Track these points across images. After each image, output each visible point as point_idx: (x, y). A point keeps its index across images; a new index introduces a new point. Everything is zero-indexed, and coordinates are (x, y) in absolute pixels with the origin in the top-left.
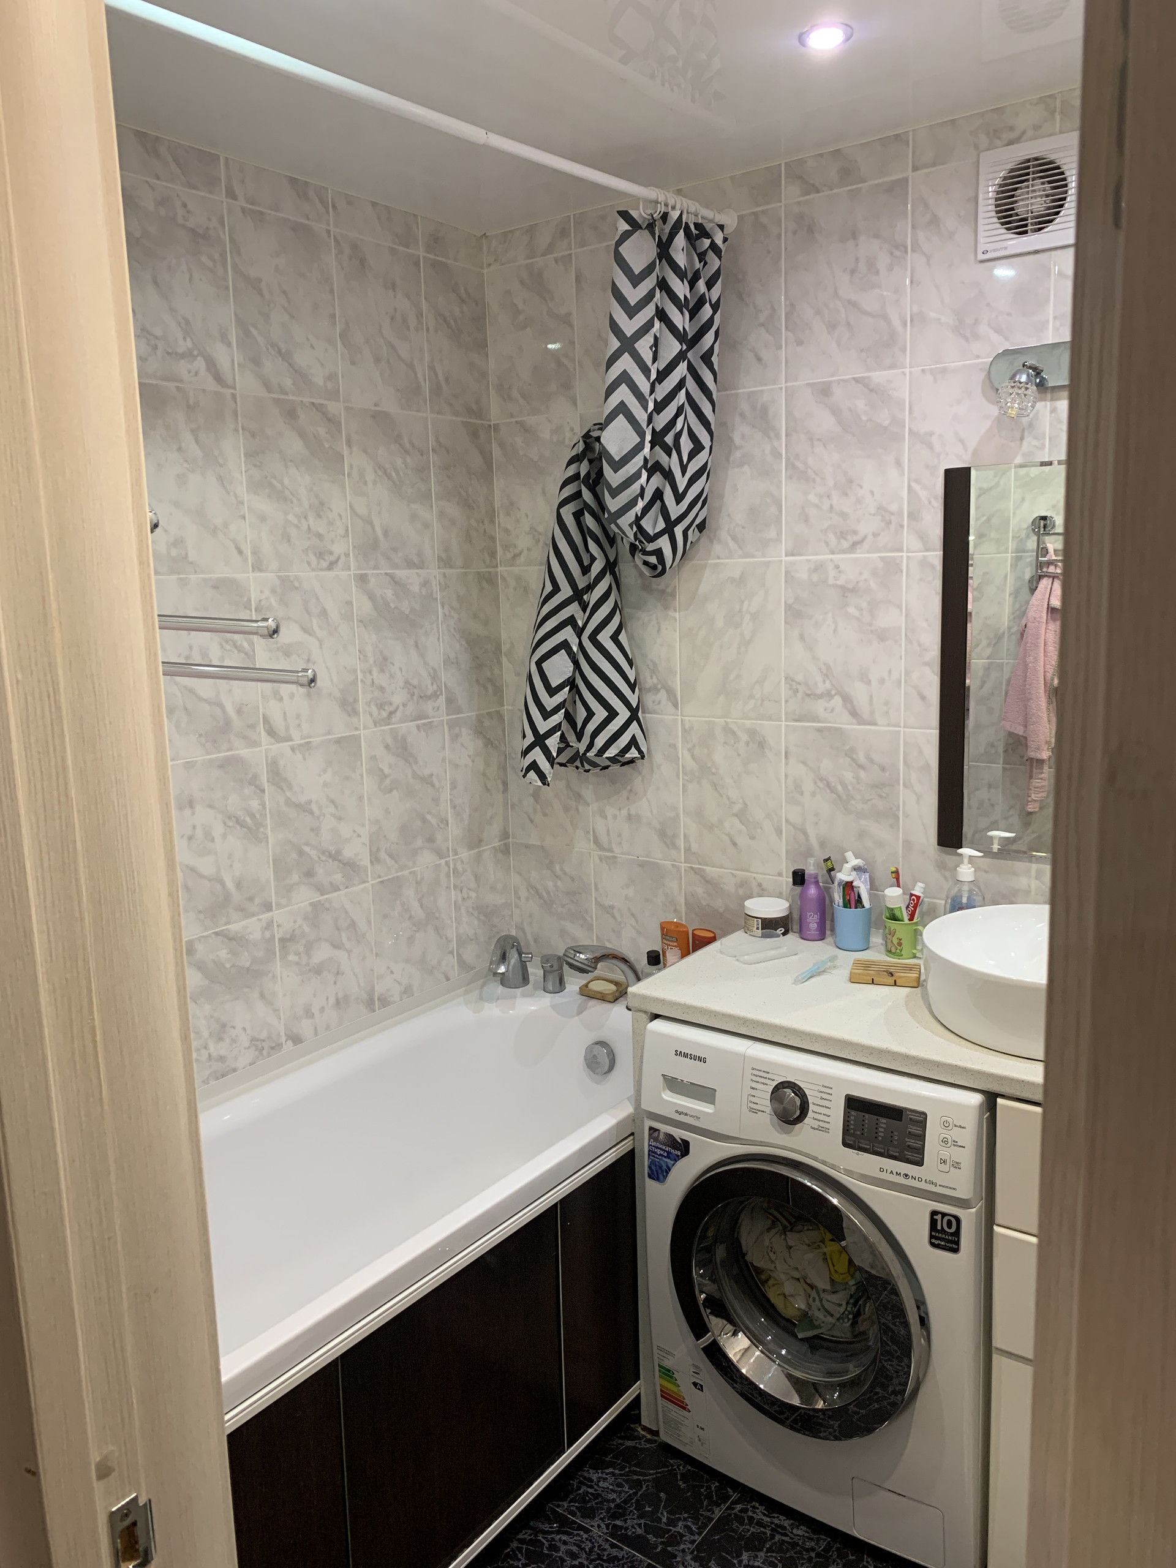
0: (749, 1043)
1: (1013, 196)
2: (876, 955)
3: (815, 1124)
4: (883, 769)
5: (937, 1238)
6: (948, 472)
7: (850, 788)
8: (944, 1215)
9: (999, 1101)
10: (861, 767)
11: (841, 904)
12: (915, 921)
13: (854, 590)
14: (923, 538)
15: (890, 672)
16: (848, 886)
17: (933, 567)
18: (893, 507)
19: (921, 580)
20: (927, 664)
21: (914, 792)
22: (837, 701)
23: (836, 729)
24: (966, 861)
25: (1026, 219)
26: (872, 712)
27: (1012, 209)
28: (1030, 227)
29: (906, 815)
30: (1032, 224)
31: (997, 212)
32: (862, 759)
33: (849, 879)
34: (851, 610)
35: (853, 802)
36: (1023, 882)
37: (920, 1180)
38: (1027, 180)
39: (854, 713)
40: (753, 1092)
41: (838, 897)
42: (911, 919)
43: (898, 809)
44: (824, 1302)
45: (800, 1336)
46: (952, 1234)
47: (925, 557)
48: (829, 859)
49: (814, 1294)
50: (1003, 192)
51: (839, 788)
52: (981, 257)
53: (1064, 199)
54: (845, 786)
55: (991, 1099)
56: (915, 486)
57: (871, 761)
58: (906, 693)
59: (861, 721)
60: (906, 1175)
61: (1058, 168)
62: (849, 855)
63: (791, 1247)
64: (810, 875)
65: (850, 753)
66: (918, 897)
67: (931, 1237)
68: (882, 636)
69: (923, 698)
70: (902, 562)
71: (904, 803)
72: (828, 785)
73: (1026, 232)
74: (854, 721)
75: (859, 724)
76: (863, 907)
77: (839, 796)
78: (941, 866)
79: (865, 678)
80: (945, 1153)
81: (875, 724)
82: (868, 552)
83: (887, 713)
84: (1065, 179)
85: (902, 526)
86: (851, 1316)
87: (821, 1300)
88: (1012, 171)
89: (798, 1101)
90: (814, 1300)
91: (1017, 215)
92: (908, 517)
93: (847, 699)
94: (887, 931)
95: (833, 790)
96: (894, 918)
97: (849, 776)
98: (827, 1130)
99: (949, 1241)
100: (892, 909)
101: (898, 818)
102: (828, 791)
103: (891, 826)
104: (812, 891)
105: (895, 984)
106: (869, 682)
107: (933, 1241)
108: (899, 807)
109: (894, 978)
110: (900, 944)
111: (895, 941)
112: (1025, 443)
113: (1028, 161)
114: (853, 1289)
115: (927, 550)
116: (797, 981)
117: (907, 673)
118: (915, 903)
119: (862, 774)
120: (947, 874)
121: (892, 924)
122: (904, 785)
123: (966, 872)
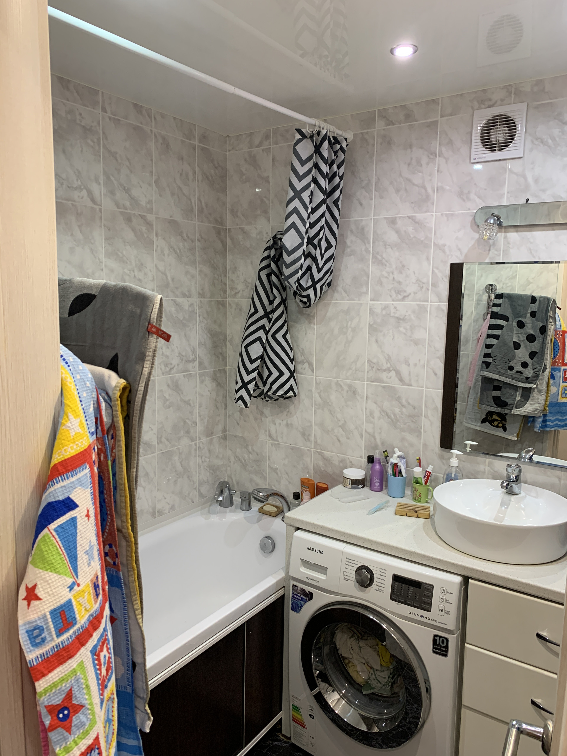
0: (345, 545)
1: (489, 133)
2: (408, 501)
3: (377, 588)
4: (414, 408)
5: (436, 649)
6: (452, 264)
7: (398, 417)
8: (440, 637)
9: (470, 580)
10: (403, 406)
11: (392, 474)
12: (428, 484)
13: (403, 320)
14: (438, 295)
15: (419, 360)
16: (395, 466)
17: (443, 310)
18: (425, 280)
19: (437, 316)
20: (439, 358)
21: (429, 420)
22: (393, 373)
23: (392, 387)
24: (454, 456)
25: (495, 144)
26: (410, 380)
27: (489, 139)
28: (497, 148)
29: (425, 432)
30: (498, 147)
31: (481, 140)
32: (404, 402)
33: (396, 462)
34: (402, 329)
35: (399, 423)
36: (481, 467)
37: (429, 619)
38: (497, 125)
39: (401, 380)
40: (346, 570)
41: (390, 471)
42: (426, 483)
43: (421, 428)
44: (377, 676)
45: (364, 693)
46: (444, 647)
47: (439, 305)
48: (386, 451)
49: (372, 671)
50: (484, 130)
51: (392, 416)
52: (472, 161)
53: (515, 135)
54: (395, 415)
55: (466, 579)
56: (436, 271)
57: (409, 404)
58: (427, 372)
59: (404, 384)
60: (422, 616)
61: (512, 120)
62: (396, 450)
63: (361, 647)
64: (377, 459)
65: (399, 399)
66: (430, 473)
67: (433, 648)
68: (416, 343)
69: (436, 374)
70: (428, 307)
71: (424, 426)
72: (387, 414)
73: (495, 150)
74: (401, 383)
75: (404, 385)
76: (402, 476)
77: (392, 420)
78: (441, 457)
79: (407, 362)
80: (442, 606)
81: (411, 386)
82: (411, 301)
83: (417, 380)
84: (515, 126)
85: (428, 290)
86: (390, 684)
87: (375, 675)
88: (489, 120)
89: (369, 576)
90: (372, 674)
91: (491, 142)
92: (432, 285)
93: (398, 373)
94: (414, 489)
95: (389, 417)
96: (417, 482)
97: (397, 410)
98: (383, 591)
99: (443, 651)
100: (417, 478)
101: (421, 432)
102: (387, 417)
103: (417, 436)
104: (377, 467)
105: (418, 517)
106: (409, 365)
107: (434, 650)
108: (421, 427)
109: (417, 514)
110: (420, 496)
111: (418, 494)
112: (490, 252)
113: (498, 116)
114: (392, 670)
115: (440, 302)
116: (370, 513)
117: (428, 362)
118: (428, 475)
119: (404, 410)
120: (444, 461)
121: (416, 485)
122: (425, 416)
123: (454, 462)
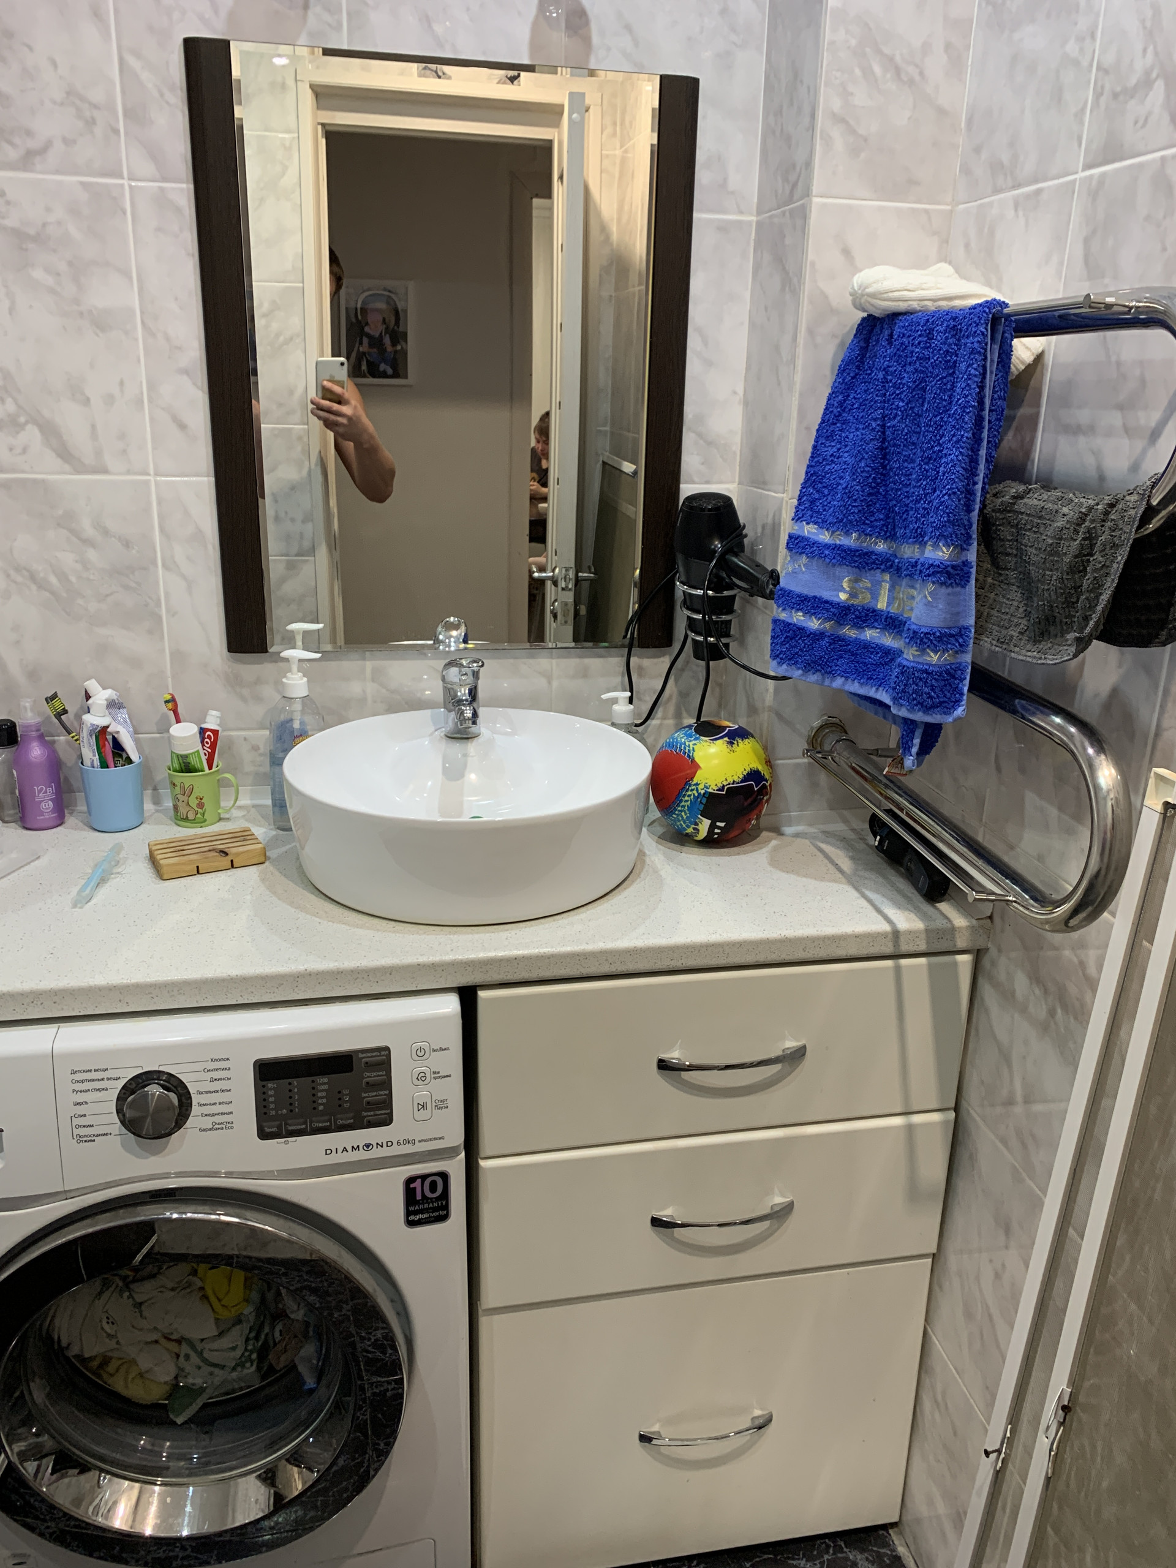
0: (50, 1030)
2: (166, 831)
3: (207, 1123)
4: (127, 544)
5: (415, 1213)
6: (187, 41)
7: (73, 579)
8: (424, 1177)
9: (482, 994)
10: (88, 542)
11: (97, 762)
12: (214, 769)
13: (40, 239)
14: (154, 154)
15: (122, 383)
16: (101, 733)
17: (178, 210)
18: (97, 95)
19: (159, 229)
20: (185, 372)
21: (184, 577)
22: (32, 435)
23: (35, 481)
24: (295, 668)
26: (98, 453)
29: (172, 614)
32: (88, 529)
33: (101, 722)
34: (38, 274)
35: (80, 601)
36: (355, 688)
37: (389, 1144)
39: (65, 454)
40: (81, 1110)
41: (90, 754)
42: (210, 768)
43: (158, 603)
44: (206, 1355)
45: (179, 1421)
46: (438, 1199)
47: (161, 189)
48: (54, 696)
49: (185, 1349)
51: (53, 580)
54: (62, 577)
55: (468, 996)
56: (132, 61)
57: (106, 532)
58: (152, 420)
59: (80, 468)
60: (368, 1145)
62: (92, 685)
63: (141, 1304)
64: (27, 727)
65: (67, 522)
66: (215, 732)
67: (408, 1213)
68: (101, 322)
69: (182, 427)
70: (123, 195)
71: (167, 594)
72: (33, 577)
74: (67, 467)
75: (78, 472)
76: (129, 761)
77: (53, 593)
78: (234, 682)
79: (77, 392)
80: (422, 1094)
81: (105, 471)
82: (57, 172)
83: (124, 451)
85: (116, 132)
86: (254, 1356)
87: (200, 1354)
89: (174, 1097)
90: (187, 1357)
92: (125, 115)
93: (50, 432)
94: (178, 790)
95: (42, 585)
96: (186, 767)
97: (68, 559)
98: (229, 1125)
99: (435, 1209)
100: (186, 757)
101: (160, 618)
102: (34, 587)
103: (150, 632)
104: (36, 752)
105: (232, 866)
106: (87, 401)
107: (412, 1218)
108: (159, 600)
109: (229, 858)
110: (201, 805)
111: (193, 802)
112: (310, 13)
114: (252, 1318)
115: (165, 179)
117: (152, 387)
118: (209, 742)
119: (92, 554)
120: (245, 692)
121: (186, 778)
122: (164, 565)
123: (297, 684)
